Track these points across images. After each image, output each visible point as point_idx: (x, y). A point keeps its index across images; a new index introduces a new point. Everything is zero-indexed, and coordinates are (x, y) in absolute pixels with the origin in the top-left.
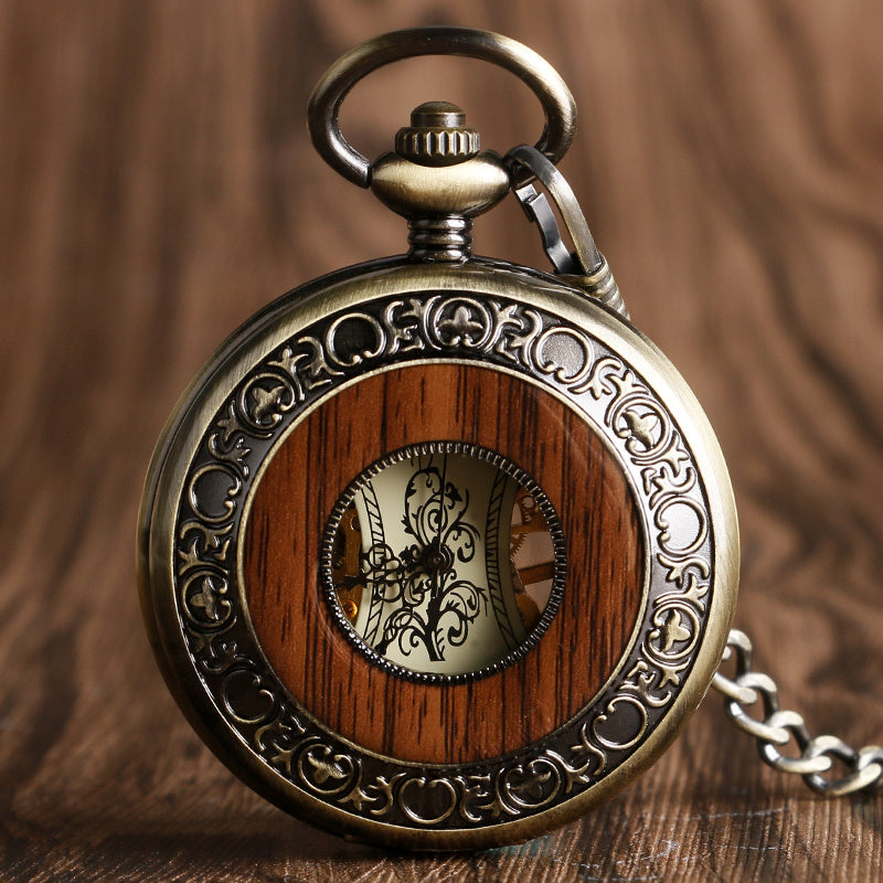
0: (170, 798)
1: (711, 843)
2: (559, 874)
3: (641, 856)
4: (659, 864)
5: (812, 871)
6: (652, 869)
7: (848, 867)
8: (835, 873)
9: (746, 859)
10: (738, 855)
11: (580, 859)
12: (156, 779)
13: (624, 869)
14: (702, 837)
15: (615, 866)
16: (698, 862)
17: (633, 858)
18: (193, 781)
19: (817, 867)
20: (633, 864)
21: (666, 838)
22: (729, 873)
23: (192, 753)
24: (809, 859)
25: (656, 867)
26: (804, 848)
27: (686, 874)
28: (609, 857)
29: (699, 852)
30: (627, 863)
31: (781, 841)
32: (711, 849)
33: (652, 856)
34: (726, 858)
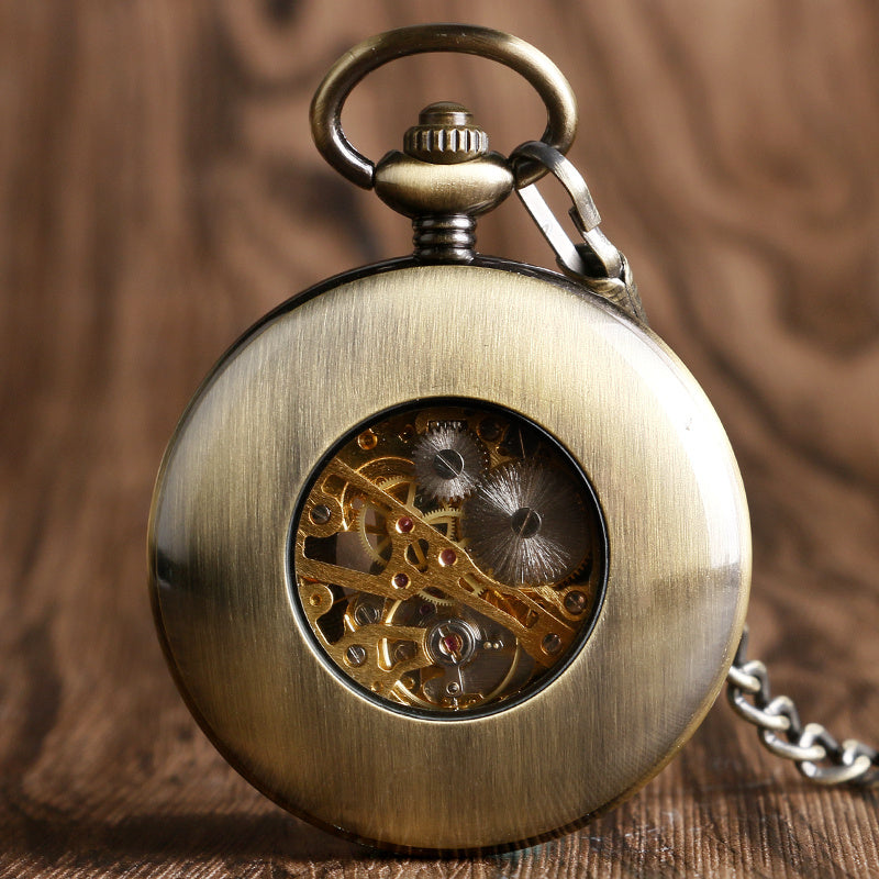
0: (174, 780)
1: (710, 814)
2: (573, 847)
3: (647, 829)
4: (666, 836)
5: (818, 840)
6: (661, 841)
7: (851, 836)
8: (840, 841)
9: (750, 829)
10: (741, 826)
11: (588, 833)
12: (156, 762)
13: (633, 841)
14: (701, 809)
15: (624, 839)
16: (704, 834)
17: (640, 830)
18: (192, 763)
19: (821, 836)
20: (641, 837)
21: (666, 811)
22: (738, 843)
23: (185, 736)
24: (810, 828)
25: (664, 839)
26: (802, 818)
27: (695, 845)
28: (616, 830)
29: (702, 823)
30: (635, 836)
31: (778, 812)
32: (712, 820)
33: (657, 829)
34: (729, 828)
